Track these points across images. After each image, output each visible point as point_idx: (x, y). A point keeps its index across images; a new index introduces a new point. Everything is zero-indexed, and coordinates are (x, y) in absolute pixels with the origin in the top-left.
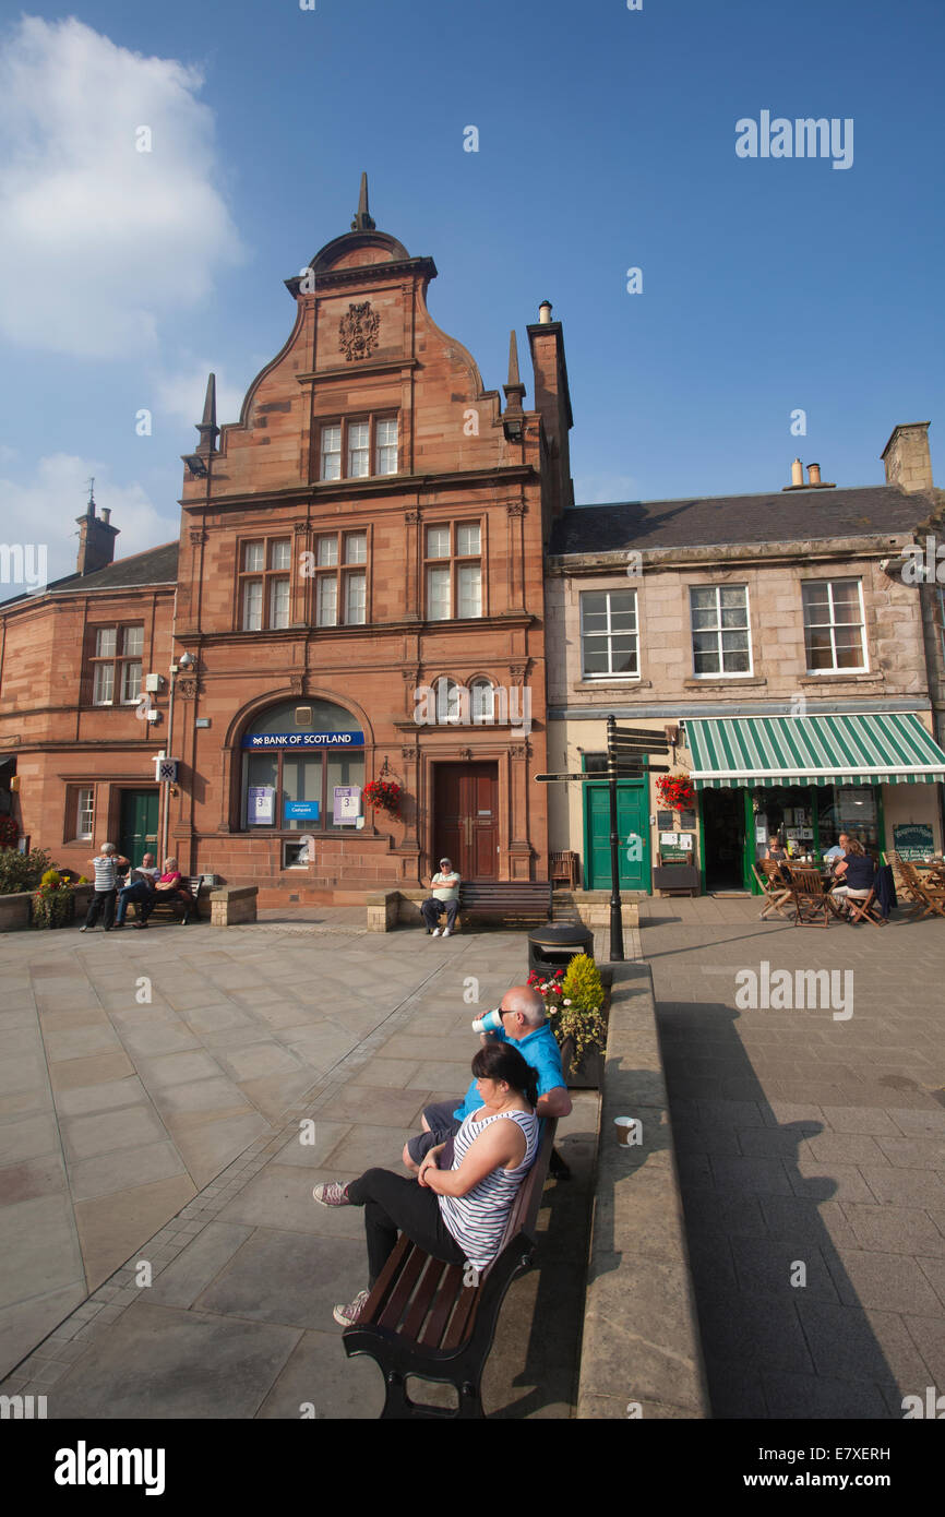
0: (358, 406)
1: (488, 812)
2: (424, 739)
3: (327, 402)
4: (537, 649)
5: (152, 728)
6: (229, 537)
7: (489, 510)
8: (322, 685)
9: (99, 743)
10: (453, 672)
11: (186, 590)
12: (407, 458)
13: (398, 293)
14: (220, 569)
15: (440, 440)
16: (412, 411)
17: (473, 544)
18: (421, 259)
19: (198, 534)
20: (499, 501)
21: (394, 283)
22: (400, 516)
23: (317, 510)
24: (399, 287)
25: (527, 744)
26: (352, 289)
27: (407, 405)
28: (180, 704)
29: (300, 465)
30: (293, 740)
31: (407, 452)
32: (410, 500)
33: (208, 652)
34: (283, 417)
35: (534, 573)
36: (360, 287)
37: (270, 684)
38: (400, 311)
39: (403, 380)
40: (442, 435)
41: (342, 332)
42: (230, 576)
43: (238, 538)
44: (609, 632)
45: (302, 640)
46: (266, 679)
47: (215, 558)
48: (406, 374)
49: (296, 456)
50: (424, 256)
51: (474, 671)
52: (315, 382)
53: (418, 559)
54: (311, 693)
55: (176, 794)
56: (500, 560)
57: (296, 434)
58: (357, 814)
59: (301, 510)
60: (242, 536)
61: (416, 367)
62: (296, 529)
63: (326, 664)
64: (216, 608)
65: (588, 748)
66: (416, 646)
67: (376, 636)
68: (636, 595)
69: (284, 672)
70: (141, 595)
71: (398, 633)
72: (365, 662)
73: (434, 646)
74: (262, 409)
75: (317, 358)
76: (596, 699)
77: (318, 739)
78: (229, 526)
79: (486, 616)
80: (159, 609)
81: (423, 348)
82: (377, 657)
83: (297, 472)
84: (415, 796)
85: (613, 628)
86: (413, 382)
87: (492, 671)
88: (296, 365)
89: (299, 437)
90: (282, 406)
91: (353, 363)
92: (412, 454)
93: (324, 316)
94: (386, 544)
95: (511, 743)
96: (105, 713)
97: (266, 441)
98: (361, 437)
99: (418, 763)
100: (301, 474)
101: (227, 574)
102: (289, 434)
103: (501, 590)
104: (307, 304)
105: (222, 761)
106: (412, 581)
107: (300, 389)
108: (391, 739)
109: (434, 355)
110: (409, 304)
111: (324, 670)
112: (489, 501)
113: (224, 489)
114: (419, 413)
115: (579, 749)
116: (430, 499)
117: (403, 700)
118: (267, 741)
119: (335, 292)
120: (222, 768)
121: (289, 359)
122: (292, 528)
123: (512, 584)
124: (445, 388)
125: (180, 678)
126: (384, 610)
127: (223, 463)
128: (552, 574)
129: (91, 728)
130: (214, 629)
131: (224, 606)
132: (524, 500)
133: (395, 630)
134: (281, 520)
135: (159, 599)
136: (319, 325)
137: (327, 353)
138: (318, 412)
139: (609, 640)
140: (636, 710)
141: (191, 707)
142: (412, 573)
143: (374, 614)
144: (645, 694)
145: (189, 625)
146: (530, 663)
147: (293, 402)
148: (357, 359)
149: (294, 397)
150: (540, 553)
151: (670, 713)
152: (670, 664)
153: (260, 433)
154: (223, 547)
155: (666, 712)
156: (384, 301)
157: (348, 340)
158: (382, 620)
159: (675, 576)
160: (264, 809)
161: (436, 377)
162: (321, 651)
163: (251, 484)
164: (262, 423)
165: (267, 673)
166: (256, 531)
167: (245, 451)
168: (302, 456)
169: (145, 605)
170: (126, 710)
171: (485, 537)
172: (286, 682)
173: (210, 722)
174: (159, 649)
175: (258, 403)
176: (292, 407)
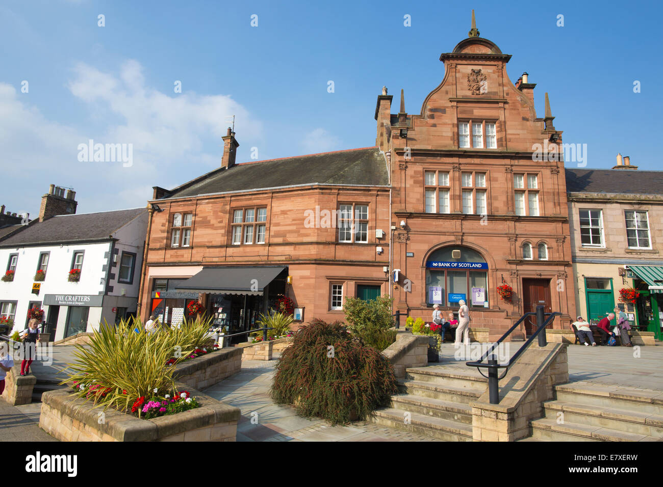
0: (478, 116)
1: (544, 302)
2: (519, 267)
3: (463, 112)
4: (567, 232)
5: (377, 256)
6: (419, 168)
7: (542, 170)
8: (470, 241)
9: (351, 261)
10: (531, 239)
11: (396, 191)
12: (504, 143)
13: (494, 68)
14: (415, 182)
15: (517, 136)
16: (505, 122)
17: (535, 184)
18: (508, 55)
19: (403, 165)
20: (547, 166)
21: (492, 63)
22: (503, 169)
23: (463, 161)
24: (496, 65)
25: (565, 272)
26: (472, 62)
27: (502, 118)
28: (397, 245)
29: (453, 139)
30: (453, 265)
31: (504, 140)
32: (507, 161)
33: (410, 221)
34: (441, 116)
35: (563, 199)
36: (476, 62)
37: (443, 239)
38: (495, 76)
39: (500, 107)
40: (519, 134)
41: (469, 81)
42: (420, 186)
43: (424, 168)
44: (591, 226)
45: (460, 219)
46: (441, 236)
47: (412, 177)
48: (501, 105)
49: (450, 134)
50: (509, 54)
51: (540, 239)
52: (458, 102)
53: (512, 188)
54: (463, 244)
55: (397, 288)
56: (548, 192)
57: (449, 124)
58: (484, 300)
59: (455, 160)
60: (425, 168)
61: (505, 103)
62: (454, 169)
63: (471, 231)
64: (414, 201)
65: (586, 275)
66: (514, 226)
67: (495, 220)
68: (601, 212)
69: (452, 234)
70: (370, 190)
71: (505, 220)
72: (488, 232)
73: (521, 227)
74: (431, 110)
75: (457, 91)
76: (588, 254)
77: (465, 265)
78: (418, 163)
79: (544, 216)
80: (379, 198)
81: (507, 94)
82: (495, 230)
83: (452, 142)
84: (517, 293)
85: (592, 225)
86: (505, 109)
87: (548, 240)
88: (447, 93)
89: (451, 126)
90: (443, 110)
91: (475, 96)
92: (506, 140)
93: (459, 72)
94: (496, 180)
95: (558, 271)
96: (350, 246)
97: (434, 125)
98: (480, 130)
99: (517, 279)
100: (454, 143)
101: (418, 185)
102: (445, 124)
103: (550, 205)
104: (451, 66)
105: (421, 273)
106: (509, 198)
107: (450, 104)
108: (504, 267)
109: (513, 99)
110: (500, 74)
111: (470, 234)
112: (542, 166)
113: (414, 145)
114: (508, 123)
115: (583, 275)
116: (516, 162)
117: (509, 250)
118: (440, 265)
119: (464, 62)
120: (421, 276)
121: (444, 89)
122: (451, 167)
123: (555, 203)
124: (519, 114)
125: (396, 233)
126: (497, 209)
127: (413, 132)
128: (570, 200)
129: (342, 253)
130: (414, 210)
131: (418, 200)
132: (558, 167)
133: (504, 219)
134: (445, 163)
135: (379, 193)
136: (457, 76)
137: (462, 89)
138: (460, 116)
139: (590, 230)
140: (607, 260)
141: (404, 246)
142: (509, 194)
143: (493, 211)
144: (609, 254)
145: (399, 208)
146: (565, 238)
147: (447, 109)
148: (477, 94)
149: (447, 107)
150: (566, 191)
151: (621, 262)
152: (618, 242)
153: (431, 121)
154: (415, 172)
155: (619, 262)
156: (487, 70)
157: (473, 85)
158: (496, 214)
159: (618, 205)
160: (437, 297)
161: (514, 108)
162: (468, 225)
163: (428, 144)
164: (432, 117)
165: (444, 233)
166: (432, 167)
167: (425, 129)
168: (454, 135)
169: (372, 195)
170: (363, 246)
171: (541, 181)
172: (452, 238)
173: (413, 254)
174: (380, 217)
175: (429, 107)
176: (446, 112)
